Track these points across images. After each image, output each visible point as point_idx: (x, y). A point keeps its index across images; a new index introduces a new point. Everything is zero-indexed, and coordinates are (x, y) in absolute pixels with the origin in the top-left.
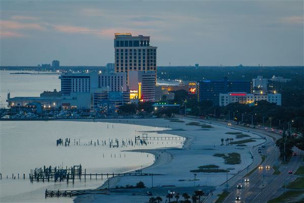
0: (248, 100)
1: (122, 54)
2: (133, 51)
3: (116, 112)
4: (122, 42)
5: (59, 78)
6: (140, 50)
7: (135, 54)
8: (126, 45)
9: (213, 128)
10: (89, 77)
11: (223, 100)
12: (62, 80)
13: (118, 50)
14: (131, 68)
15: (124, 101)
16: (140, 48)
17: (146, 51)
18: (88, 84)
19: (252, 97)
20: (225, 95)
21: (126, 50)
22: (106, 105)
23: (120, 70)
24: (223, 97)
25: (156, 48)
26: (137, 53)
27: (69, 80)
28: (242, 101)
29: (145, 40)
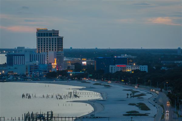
0: (128, 69)
1: (42, 41)
2: (48, 39)
3: (44, 76)
4: (42, 34)
5: (6, 55)
6: (53, 39)
7: (50, 41)
8: (44, 36)
9: (112, 87)
10: (24, 55)
11: (112, 69)
12: (7, 57)
13: (39, 39)
14: (50, 50)
15: (48, 70)
16: (53, 37)
17: (57, 39)
18: (23, 59)
19: (130, 68)
20: (113, 66)
21: (44, 39)
22: (38, 72)
23: (43, 51)
24: (112, 67)
25: (63, 37)
26: (51, 40)
27: (12, 57)
28: (124, 70)
29: (56, 33)
